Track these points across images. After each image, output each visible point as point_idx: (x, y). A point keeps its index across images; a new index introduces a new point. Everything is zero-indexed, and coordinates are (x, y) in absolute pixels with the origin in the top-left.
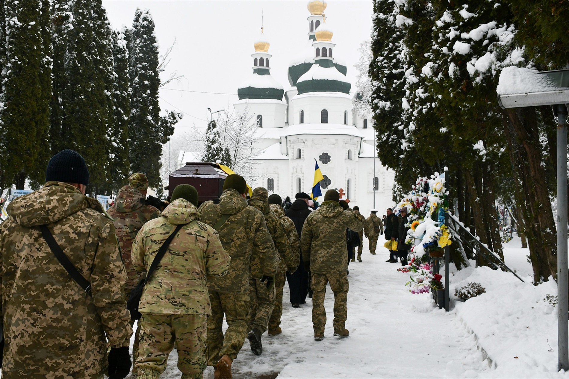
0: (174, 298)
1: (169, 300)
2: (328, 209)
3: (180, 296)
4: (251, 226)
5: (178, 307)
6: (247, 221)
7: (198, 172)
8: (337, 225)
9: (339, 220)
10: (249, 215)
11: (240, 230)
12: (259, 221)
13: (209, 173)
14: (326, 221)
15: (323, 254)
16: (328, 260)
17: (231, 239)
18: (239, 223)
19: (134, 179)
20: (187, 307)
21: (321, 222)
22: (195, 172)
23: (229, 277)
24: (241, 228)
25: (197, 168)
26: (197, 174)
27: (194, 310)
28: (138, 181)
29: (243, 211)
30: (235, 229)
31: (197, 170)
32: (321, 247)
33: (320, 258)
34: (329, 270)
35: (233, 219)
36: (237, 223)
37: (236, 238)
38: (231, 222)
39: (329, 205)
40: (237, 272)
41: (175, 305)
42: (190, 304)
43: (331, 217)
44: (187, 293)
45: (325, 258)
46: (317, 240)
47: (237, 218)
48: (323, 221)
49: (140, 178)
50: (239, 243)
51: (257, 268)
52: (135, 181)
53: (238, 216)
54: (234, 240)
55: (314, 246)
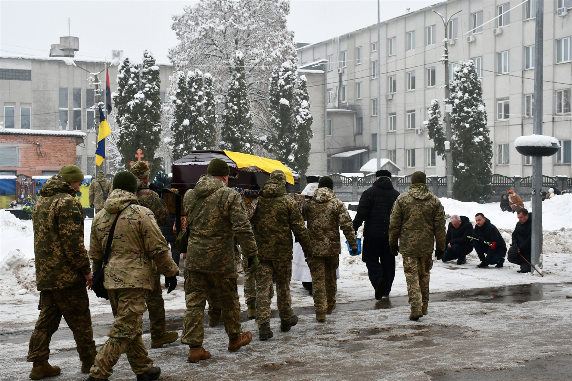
0: (115, 275)
1: (112, 277)
2: (419, 191)
3: (119, 273)
4: (224, 205)
5: (117, 282)
6: (221, 201)
7: (197, 160)
8: (428, 208)
9: (429, 203)
10: (222, 196)
11: (214, 209)
12: (232, 200)
13: (204, 160)
14: (417, 203)
15: (415, 238)
16: (419, 244)
17: (207, 219)
18: (213, 203)
19: (134, 168)
20: (124, 282)
21: (412, 204)
22: (194, 160)
23: (208, 257)
24: (215, 208)
25: (195, 156)
26: (196, 161)
27: (130, 284)
28: (138, 170)
29: (217, 192)
30: (210, 209)
31: (196, 158)
32: (412, 229)
33: (411, 241)
34: (420, 253)
35: (208, 200)
36: (212, 203)
37: (212, 218)
38: (206, 202)
39: (419, 188)
40: (215, 252)
41: (116, 281)
42: (127, 280)
43: (422, 200)
44: (124, 270)
45: (416, 242)
46: (407, 222)
47: (212, 198)
48: (413, 204)
49: (140, 166)
50: (215, 222)
51: (270, 250)
52: (136, 169)
53: (213, 197)
54: (210, 219)
55: (405, 229)
